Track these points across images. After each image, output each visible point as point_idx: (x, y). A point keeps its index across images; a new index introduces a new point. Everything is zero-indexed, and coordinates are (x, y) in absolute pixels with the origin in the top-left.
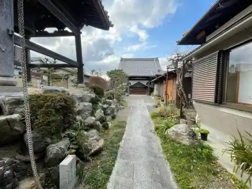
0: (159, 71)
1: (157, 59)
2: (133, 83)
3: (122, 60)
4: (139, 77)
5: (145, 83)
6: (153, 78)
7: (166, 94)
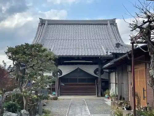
0: (118, 45)
1: (113, 23)
2: (66, 70)
3: (42, 22)
4: (78, 58)
5: (90, 70)
6: (108, 59)
7: (135, 95)
